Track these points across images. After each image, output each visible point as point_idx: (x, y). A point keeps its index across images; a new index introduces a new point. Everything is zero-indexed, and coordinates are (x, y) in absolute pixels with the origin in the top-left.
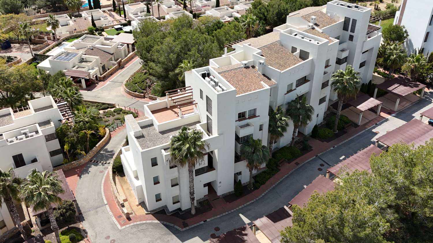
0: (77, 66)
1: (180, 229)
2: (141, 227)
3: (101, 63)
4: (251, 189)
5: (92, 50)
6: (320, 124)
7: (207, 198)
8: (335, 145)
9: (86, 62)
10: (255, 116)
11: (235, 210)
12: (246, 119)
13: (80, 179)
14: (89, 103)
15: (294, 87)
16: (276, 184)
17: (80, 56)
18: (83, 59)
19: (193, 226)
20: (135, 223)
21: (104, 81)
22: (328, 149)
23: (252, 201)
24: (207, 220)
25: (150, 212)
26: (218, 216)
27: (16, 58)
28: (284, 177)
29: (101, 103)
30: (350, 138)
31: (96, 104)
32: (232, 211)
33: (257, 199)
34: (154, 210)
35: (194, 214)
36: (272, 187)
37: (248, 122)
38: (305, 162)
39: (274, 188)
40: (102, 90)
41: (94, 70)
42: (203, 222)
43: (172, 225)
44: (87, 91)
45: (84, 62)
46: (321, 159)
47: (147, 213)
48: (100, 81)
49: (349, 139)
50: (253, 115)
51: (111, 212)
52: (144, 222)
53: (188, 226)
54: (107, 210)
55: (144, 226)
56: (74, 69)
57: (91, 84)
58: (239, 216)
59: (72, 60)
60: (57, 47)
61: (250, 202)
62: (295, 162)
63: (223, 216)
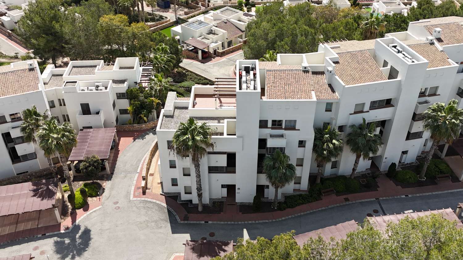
0: (203, 37)
1: (179, 220)
2: (148, 205)
3: (227, 39)
4: (274, 208)
5: (226, 24)
6: (410, 164)
7: (224, 200)
8: (410, 194)
9: (214, 34)
10: (295, 128)
11: (243, 223)
12: (281, 128)
13: (133, 142)
14: (194, 75)
15: (367, 108)
16: (305, 213)
17: (210, 27)
18: (212, 30)
19: (192, 222)
20: (146, 199)
21: (221, 57)
22: (397, 195)
23: (267, 221)
24: (209, 222)
25: (165, 193)
26: (222, 223)
27: (166, 19)
28: (320, 209)
29: (204, 77)
30: (437, 193)
31: (199, 78)
32: (240, 223)
33: (274, 220)
34: (169, 193)
35: (200, 211)
36: (299, 214)
37: (284, 133)
38: (357, 201)
39: (300, 216)
40: (214, 65)
41: (217, 44)
42: (203, 222)
43: (175, 213)
44: (200, 63)
45: (213, 34)
46: (380, 205)
47: (162, 193)
48: (218, 56)
49: (434, 193)
50: (291, 126)
51: (135, 181)
52: (154, 201)
53: (188, 220)
54: (134, 178)
55: (152, 204)
56: (198, 39)
57: (207, 57)
58: (243, 230)
59: (200, 29)
60: (203, 15)
61: (264, 221)
62: (345, 196)
63: (227, 224)
